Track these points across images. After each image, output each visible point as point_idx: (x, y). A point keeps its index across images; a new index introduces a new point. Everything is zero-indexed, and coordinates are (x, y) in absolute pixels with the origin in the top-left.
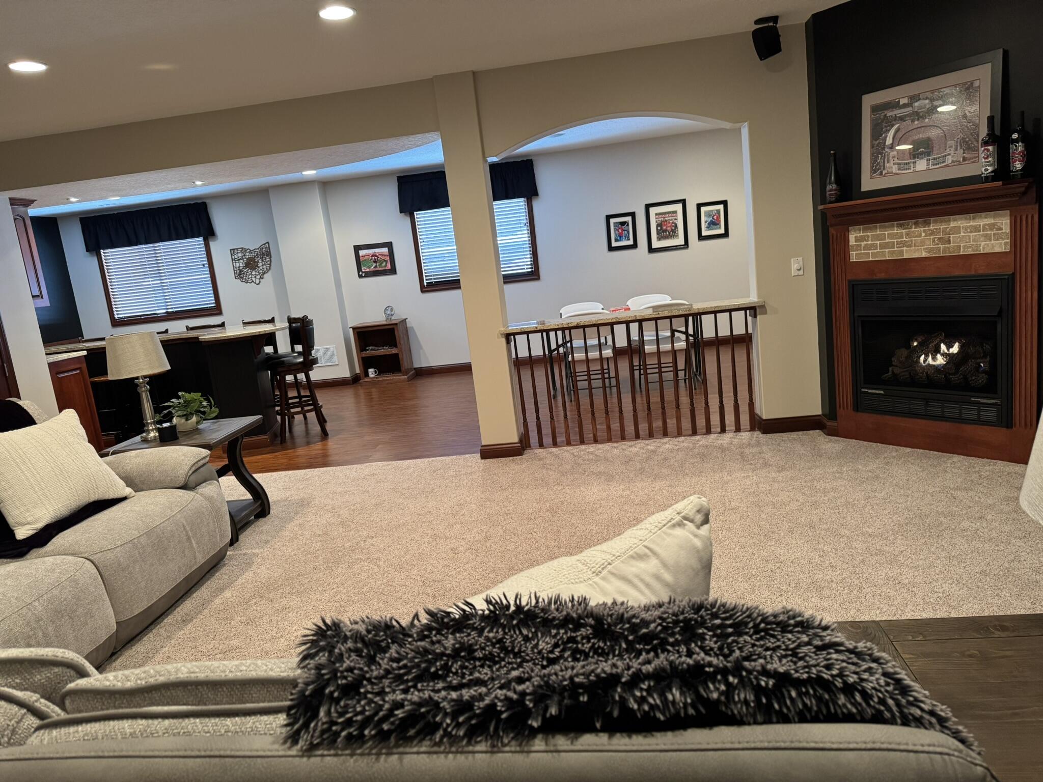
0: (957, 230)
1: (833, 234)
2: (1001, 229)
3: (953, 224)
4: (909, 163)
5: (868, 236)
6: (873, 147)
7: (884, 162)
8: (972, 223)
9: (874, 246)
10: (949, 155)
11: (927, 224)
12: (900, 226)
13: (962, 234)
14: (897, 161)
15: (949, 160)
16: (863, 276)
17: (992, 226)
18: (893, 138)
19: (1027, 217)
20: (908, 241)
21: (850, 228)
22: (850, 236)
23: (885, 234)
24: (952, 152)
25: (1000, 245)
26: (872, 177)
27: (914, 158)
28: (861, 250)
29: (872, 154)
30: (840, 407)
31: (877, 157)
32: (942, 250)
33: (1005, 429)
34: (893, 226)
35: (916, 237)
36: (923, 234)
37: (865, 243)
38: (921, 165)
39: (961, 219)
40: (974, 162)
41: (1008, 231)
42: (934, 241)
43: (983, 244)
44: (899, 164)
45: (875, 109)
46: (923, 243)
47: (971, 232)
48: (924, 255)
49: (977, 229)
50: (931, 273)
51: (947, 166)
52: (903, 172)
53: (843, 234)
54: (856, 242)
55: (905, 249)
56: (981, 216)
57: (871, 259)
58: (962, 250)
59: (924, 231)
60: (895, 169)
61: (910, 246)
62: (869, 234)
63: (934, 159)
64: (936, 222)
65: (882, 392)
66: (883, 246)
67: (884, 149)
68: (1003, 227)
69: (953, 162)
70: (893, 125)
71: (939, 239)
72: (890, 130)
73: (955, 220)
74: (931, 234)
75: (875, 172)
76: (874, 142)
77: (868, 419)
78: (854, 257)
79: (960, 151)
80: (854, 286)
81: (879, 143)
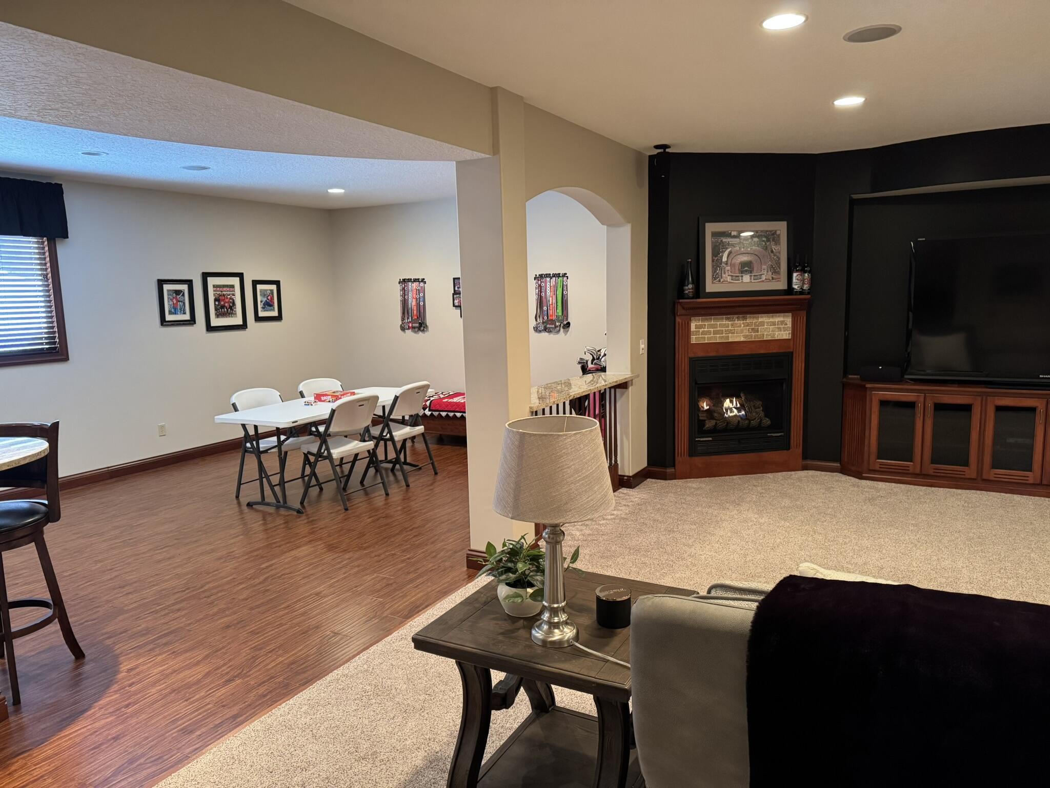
0: (762, 324)
1: (679, 322)
2: (787, 324)
3: (760, 320)
4: (738, 276)
5: (705, 325)
6: (713, 261)
7: (721, 273)
8: (771, 320)
9: (709, 332)
10: (764, 274)
11: (745, 318)
12: (727, 319)
13: (766, 326)
14: (730, 274)
15: (764, 278)
16: (700, 354)
17: (782, 322)
18: (728, 258)
19: (800, 318)
20: (733, 330)
21: (692, 318)
22: (692, 324)
23: (717, 324)
24: (765, 273)
25: (786, 335)
26: (713, 283)
27: (742, 273)
28: (699, 335)
29: (713, 266)
30: (678, 456)
31: (716, 269)
32: (754, 337)
33: (785, 451)
34: (723, 319)
35: (738, 327)
36: (742, 326)
37: (702, 330)
38: (746, 278)
39: (765, 317)
40: (778, 281)
41: (791, 326)
42: (749, 331)
43: (777, 333)
44: (731, 276)
45: (714, 234)
46: (742, 331)
47: (770, 325)
48: (742, 339)
49: (774, 324)
50: (746, 351)
51: (763, 281)
52: (735, 282)
53: (687, 323)
54: (696, 329)
55: (730, 335)
56: (776, 316)
57: (706, 342)
58: (765, 337)
59: (743, 323)
60: (729, 279)
61: (734, 333)
62: (706, 323)
63: (754, 276)
64: (750, 317)
65: (711, 439)
66: (715, 333)
67: (721, 264)
69: (766, 279)
70: (727, 248)
71: (752, 329)
72: (725, 251)
73: (762, 317)
74: (748, 326)
75: (715, 279)
76: (714, 258)
77: (698, 461)
78: (694, 340)
79: (770, 273)
80: (694, 362)
81: (718, 259)
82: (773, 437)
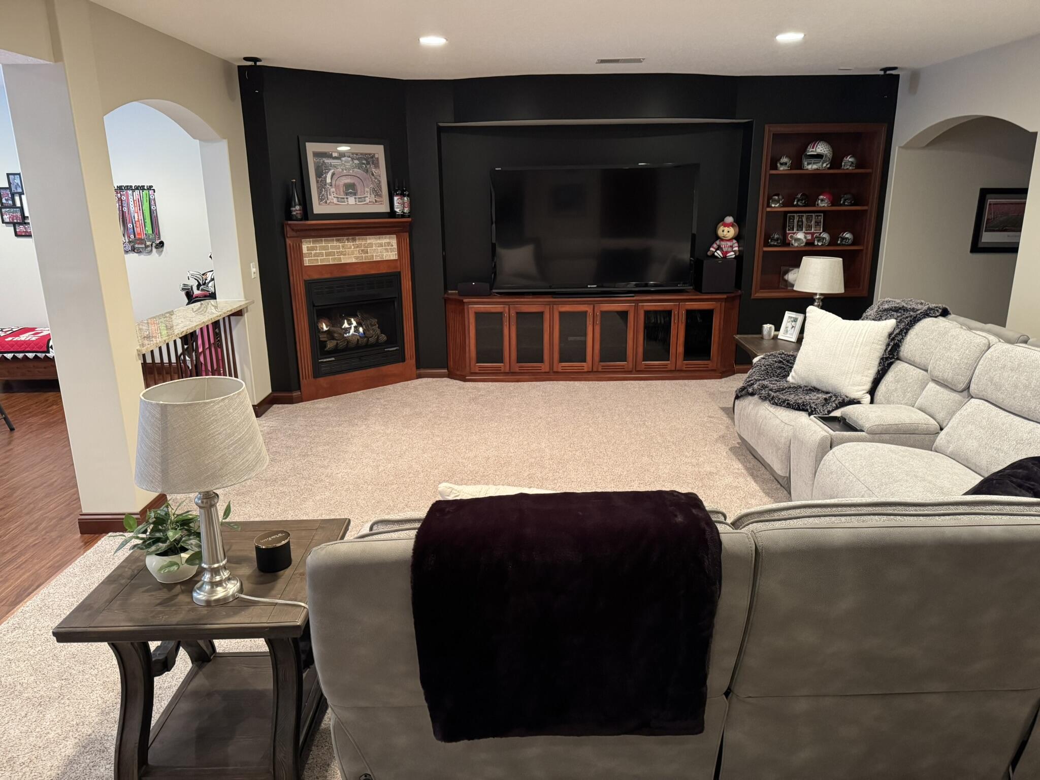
0: (371, 245)
1: (290, 244)
2: (392, 246)
3: (369, 241)
4: (344, 198)
5: (317, 247)
6: (317, 182)
7: (327, 195)
8: (379, 241)
9: (322, 254)
10: (367, 197)
11: (354, 240)
12: (338, 240)
13: (374, 248)
14: (335, 195)
15: (368, 200)
16: (316, 276)
17: (389, 244)
18: (331, 179)
19: (404, 239)
20: (344, 251)
21: (303, 240)
22: (303, 246)
23: (328, 246)
24: (369, 195)
25: (393, 255)
26: (319, 204)
27: (347, 195)
28: (312, 257)
29: (318, 188)
30: (303, 378)
31: (321, 191)
32: (364, 258)
33: (401, 363)
34: (333, 240)
35: (349, 248)
36: (353, 247)
37: (315, 252)
38: (351, 200)
39: (373, 238)
40: (381, 204)
41: (396, 247)
42: (359, 252)
43: (385, 254)
44: (337, 198)
45: (316, 155)
46: (353, 253)
47: (379, 247)
48: (354, 261)
49: (381, 245)
50: (359, 272)
51: (367, 204)
52: (341, 203)
53: (298, 244)
54: (307, 250)
55: (342, 256)
56: (382, 238)
57: (320, 264)
58: (374, 258)
59: (353, 245)
60: (335, 200)
61: (345, 255)
62: (318, 245)
63: (359, 198)
64: (359, 239)
65: (333, 359)
66: (328, 254)
67: (325, 185)
68: (393, 244)
69: (370, 202)
70: (330, 170)
71: (362, 250)
72: (328, 172)
73: (370, 239)
74: (357, 247)
75: (322, 201)
76: (318, 179)
77: (323, 381)
78: (307, 262)
79: (373, 196)
80: (310, 285)
81: (322, 180)
82: (389, 351)
